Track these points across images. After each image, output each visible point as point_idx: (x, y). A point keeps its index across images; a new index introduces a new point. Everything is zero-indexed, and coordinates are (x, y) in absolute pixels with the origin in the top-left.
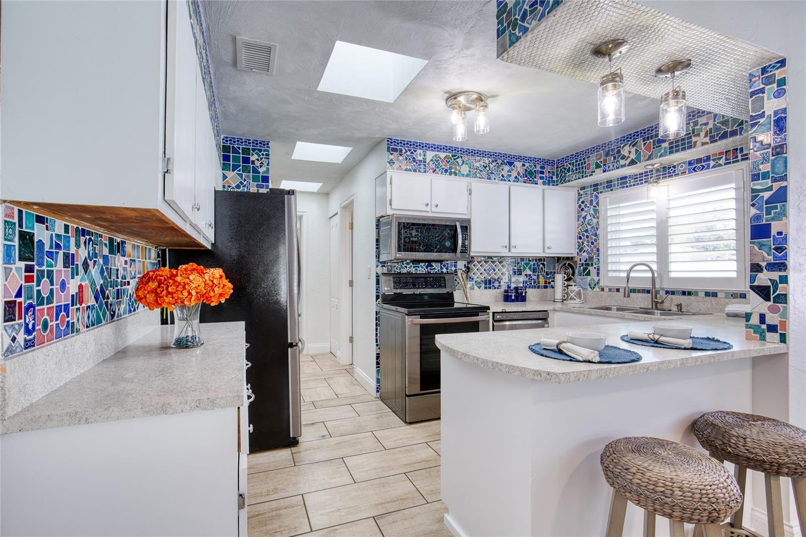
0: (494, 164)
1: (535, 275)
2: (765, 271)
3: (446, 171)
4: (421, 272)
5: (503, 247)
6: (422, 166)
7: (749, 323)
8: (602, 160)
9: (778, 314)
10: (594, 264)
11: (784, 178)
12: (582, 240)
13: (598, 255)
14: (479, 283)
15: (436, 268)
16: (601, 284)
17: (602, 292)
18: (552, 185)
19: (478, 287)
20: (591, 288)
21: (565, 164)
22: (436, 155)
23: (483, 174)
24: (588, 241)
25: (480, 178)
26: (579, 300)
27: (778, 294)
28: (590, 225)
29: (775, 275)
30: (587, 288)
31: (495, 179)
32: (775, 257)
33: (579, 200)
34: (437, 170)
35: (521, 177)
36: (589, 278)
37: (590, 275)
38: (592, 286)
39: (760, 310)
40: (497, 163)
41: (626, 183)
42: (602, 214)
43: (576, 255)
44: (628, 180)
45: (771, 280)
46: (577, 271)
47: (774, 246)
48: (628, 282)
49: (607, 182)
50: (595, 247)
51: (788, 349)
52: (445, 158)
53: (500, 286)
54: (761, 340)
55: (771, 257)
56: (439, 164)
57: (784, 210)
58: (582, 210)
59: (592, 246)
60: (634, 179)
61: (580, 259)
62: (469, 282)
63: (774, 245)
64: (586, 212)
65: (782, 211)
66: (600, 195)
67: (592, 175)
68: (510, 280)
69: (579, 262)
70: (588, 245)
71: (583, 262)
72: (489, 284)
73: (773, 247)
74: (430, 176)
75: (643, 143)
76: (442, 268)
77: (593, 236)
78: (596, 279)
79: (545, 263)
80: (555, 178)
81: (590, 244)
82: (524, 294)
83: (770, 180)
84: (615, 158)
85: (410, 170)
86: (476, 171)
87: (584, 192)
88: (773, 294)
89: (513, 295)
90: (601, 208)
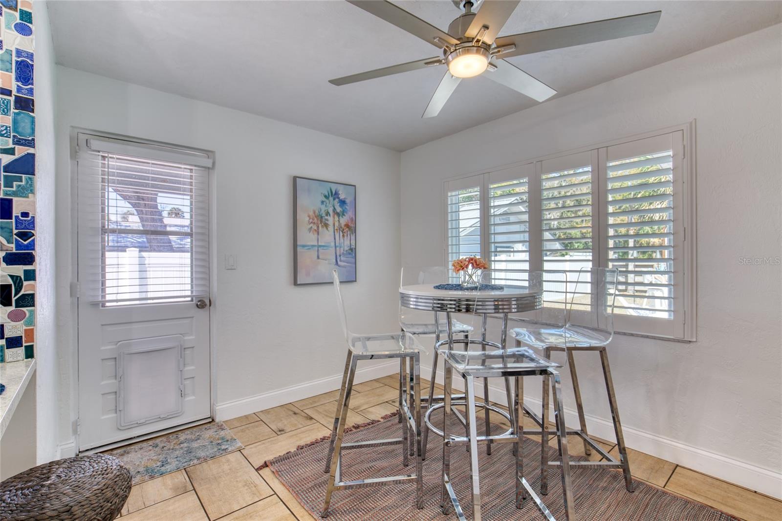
2: (3, 264)
9: (22, 322)
11: (31, 143)
27: (23, 295)
29: (19, 270)
32: (18, 246)
45: (11, 276)
47: (17, 231)
51: (36, 364)
55: (13, 246)
57: (31, 185)
63: (16, 229)
65: (28, 186)
73: (15, 231)
83: (11, 140)
88: (15, 296)
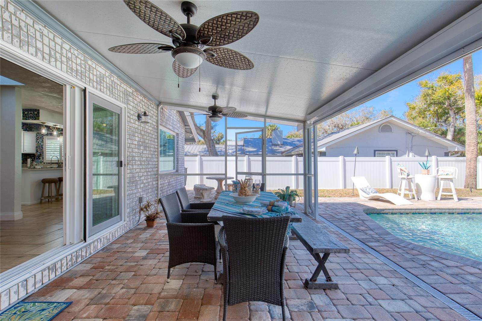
10: (42, 156)
12: (37, 149)
13: (43, 154)
16: (44, 162)
17: (44, 164)
18: (27, 131)
24: (40, 149)
28: (40, 145)
30: (39, 163)
33: (37, 136)
36: (40, 160)
38: (41, 162)
42: (44, 142)
43: (35, 153)
46: (36, 158)
48: (51, 161)
50: (42, 151)
61: (37, 154)
64: (39, 140)
66: (44, 137)
70: (39, 151)
78: (42, 160)
80: (28, 129)
90: (44, 140)
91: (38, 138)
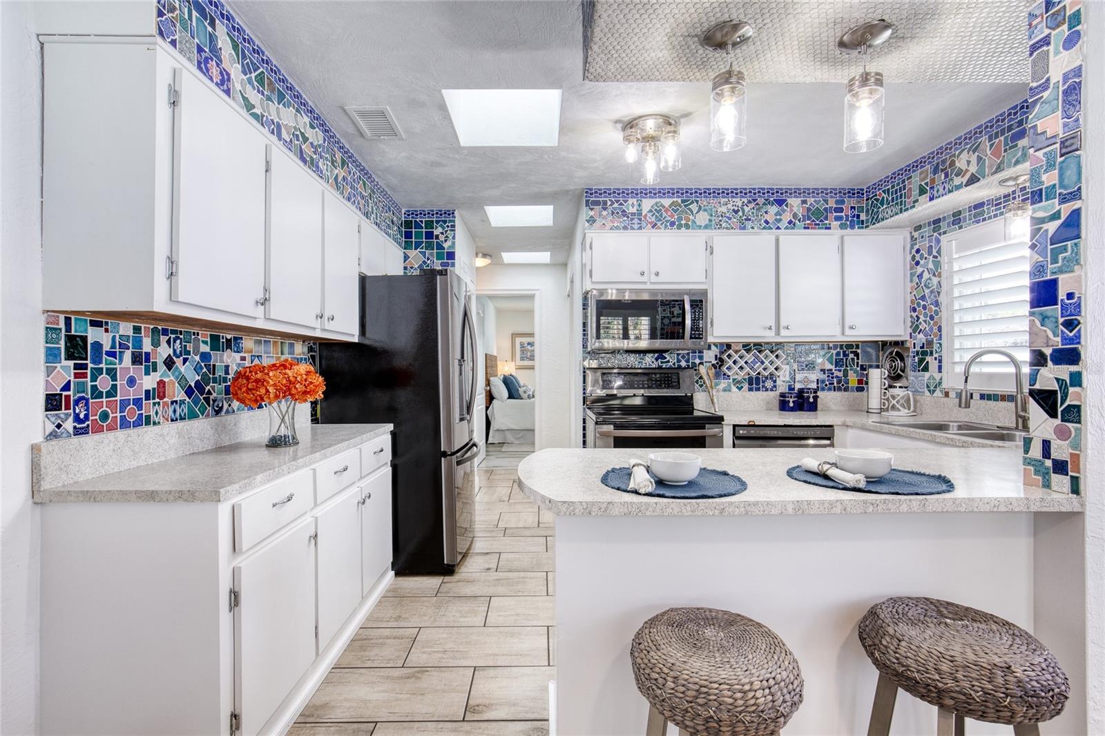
0: (752, 205)
1: (840, 371)
2: (1050, 363)
3: (672, 224)
4: (648, 366)
5: (765, 328)
6: (636, 221)
7: (1028, 456)
8: (928, 180)
9: (1067, 442)
10: (934, 353)
11: (1076, 195)
12: (917, 313)
13: (940, 339)
14: (739, 382)
15: (671, 360)
16: (944, 385)
17: (946, 399)
18: (859, 228)
19: (737, 387)
20: (929, 391)
21: (878, 193)
22: (656, 203)
23: (733, 223)
24: (926, 315)
25: (727, 228)
26: (906, 411)
27: (1069, 406)
28: (929, 288)
29: (1064, 371)
30: (924, 392)
31: (753, 228)
32: (1065, 339)
33: (912, 248)
34: (659, 223)
35: (799, 221)
36: (927, 375)
37: (928, 371)
38: (932, 388)
39: (1043, 433)
40: (757, 204)
41: (982, 213)
42: (945, 267)
43: (908, 338)
44: (985, 208)
45: (1057, 380)
46: (908, 365)
47: (1063, 319)
48: (966, 381)
49: (954, 215)
50: (936, 323)
51: (1083, 505)
52: (670, 206)
53: (775, 386)
54: (1044, 486)
55: (1059, 339)
56: (661, 215)
57: (1077, 254)
58: (917, 263)
59: (932, 322)
60: (996, 205)
61: (914, 344)
62: (723, 381)
63: (1062, 317)
64: (922, 267)
65: (1074, 255)
66: (942, 238)
67: (914, 207)
68: (794, 379)
69: (912, 349)
70: (925, 321)
71: (918, 348)
72: (755, 383)
73: (1061, 320)
74: (648, 232)
75: (988, 145)
76: (679, 361)
77: (932, 306)
79: (859, 351)
80: (863, 217)
81: (928, 318)
82: (811, 400)
83: (1056, 201)
84: (946, 176)
85: (617, 228)
86: (720, 218)
87: (919, 234)
88: (1061, 406)
89: (791, 400)
90: (944, 259)
91: (917, 258)
